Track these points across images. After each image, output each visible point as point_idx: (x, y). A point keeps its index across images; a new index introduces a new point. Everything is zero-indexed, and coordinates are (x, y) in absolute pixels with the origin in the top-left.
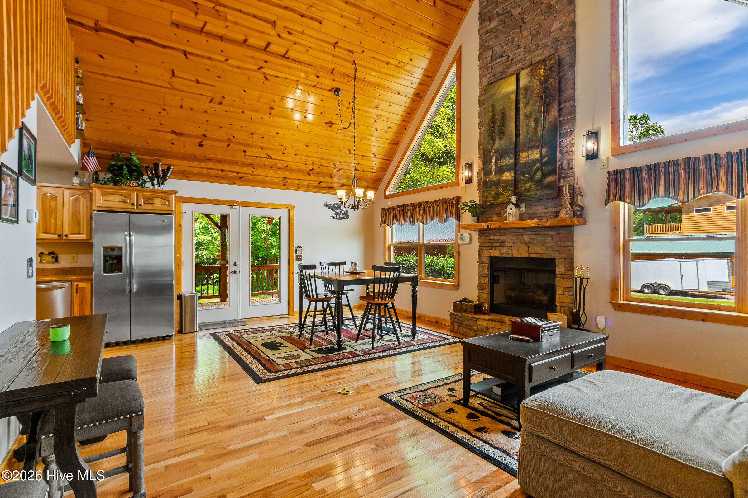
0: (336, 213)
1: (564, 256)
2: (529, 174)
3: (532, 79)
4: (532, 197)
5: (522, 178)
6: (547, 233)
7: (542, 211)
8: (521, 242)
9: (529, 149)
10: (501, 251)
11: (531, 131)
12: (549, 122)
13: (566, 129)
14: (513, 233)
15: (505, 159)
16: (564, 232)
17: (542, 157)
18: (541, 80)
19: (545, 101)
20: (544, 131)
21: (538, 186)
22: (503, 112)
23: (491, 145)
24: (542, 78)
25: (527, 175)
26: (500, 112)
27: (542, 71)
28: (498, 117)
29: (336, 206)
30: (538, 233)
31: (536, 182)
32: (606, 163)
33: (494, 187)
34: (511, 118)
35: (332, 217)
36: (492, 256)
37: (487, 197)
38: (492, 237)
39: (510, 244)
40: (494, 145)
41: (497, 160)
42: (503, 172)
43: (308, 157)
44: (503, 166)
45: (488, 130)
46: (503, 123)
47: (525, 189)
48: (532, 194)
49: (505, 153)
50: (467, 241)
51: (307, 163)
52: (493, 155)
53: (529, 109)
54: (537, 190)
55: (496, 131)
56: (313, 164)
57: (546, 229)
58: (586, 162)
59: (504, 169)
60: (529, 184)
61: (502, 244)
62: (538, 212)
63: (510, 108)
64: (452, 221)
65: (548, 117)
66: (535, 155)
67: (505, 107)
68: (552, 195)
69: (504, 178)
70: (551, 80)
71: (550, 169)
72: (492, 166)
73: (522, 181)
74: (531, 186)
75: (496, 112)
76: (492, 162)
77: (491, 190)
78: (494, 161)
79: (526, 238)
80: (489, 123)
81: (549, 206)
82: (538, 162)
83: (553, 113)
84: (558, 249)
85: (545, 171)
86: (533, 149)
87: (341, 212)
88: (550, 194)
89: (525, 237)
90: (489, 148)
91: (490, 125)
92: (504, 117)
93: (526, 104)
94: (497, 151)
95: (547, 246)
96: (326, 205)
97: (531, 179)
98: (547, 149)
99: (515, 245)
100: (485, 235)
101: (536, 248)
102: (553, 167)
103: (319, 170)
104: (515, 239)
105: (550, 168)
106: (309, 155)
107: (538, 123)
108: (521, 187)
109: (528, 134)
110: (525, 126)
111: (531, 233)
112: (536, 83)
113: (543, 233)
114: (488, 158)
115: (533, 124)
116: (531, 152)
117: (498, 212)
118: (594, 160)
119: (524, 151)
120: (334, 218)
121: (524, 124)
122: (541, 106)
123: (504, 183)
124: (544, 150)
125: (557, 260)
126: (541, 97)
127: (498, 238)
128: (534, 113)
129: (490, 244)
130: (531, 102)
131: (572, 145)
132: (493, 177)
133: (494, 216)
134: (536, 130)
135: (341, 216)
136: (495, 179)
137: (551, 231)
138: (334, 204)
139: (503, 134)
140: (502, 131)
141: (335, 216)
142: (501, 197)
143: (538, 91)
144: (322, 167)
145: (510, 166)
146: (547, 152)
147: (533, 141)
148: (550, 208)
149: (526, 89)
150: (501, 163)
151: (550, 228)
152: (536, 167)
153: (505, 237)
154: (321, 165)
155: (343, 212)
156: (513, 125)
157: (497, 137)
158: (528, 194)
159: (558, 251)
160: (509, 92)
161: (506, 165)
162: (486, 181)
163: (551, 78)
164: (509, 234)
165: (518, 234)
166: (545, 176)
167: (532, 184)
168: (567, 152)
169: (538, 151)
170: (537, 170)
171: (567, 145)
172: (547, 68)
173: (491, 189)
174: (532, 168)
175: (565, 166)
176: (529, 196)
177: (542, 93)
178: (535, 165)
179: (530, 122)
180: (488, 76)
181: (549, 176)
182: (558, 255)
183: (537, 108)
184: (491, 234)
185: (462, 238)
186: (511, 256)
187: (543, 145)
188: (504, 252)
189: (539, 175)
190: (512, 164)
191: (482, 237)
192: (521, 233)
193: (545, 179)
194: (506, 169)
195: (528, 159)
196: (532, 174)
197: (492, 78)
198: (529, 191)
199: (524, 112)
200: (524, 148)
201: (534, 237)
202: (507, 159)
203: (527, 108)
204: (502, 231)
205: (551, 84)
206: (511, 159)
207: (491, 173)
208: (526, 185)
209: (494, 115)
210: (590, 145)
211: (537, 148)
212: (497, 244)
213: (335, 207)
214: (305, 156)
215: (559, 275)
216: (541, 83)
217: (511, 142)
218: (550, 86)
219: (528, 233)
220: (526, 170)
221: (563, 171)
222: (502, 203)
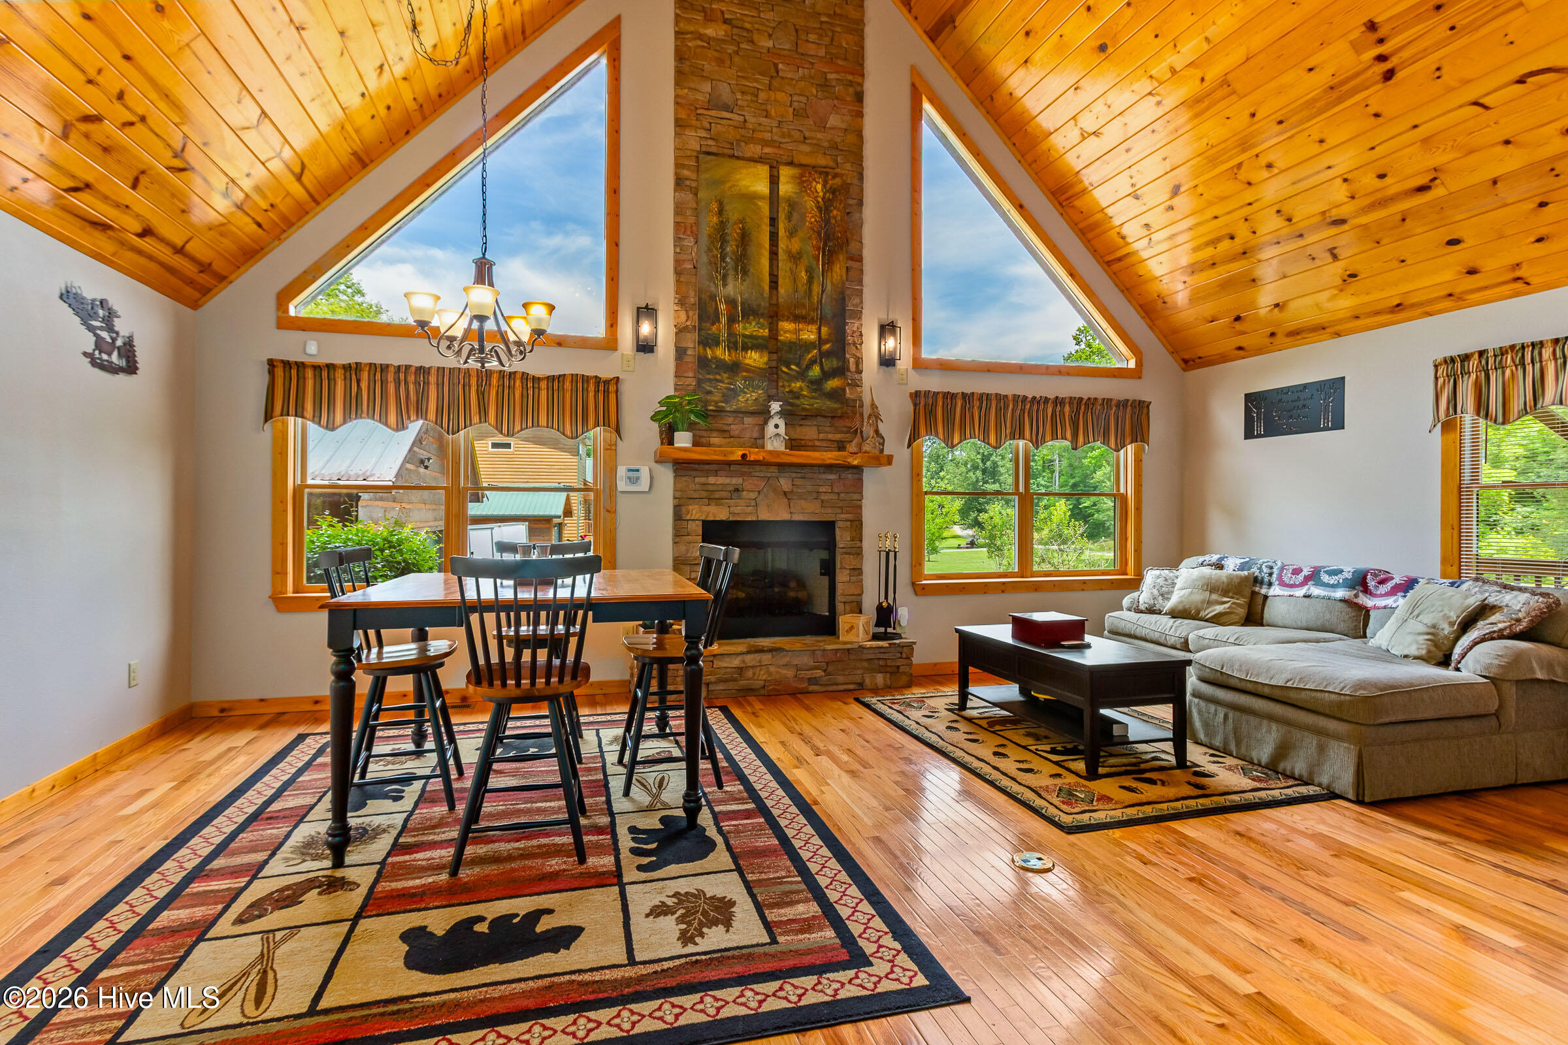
0: (99, 343)
1: (850, 516)
2: (798, 365)
3: (801, 191)
4: (804, 409)
5: (784, 369)
6: (824, 476)
7: (815, 437)
8: (775, 490)
9: (797, 318)
10: (732, 509)
11: (802, 289)
12: (832, 282)
13: (853, 305)
14: (757, 474)
15: (750, 323)
16: (850, 476)
17: (821, 341)
18: (818, 202)
19: (825, 244)
20: (824, 296)
21: (815, 391)
22: (743, 229)
23: (717, 286)
24: (820, 200)
25: (793, 367)
26: (736, 224)
27: (819, 187)
28: (733, 233)
29: (101, 312)
30: (807, 476)
31: (812, 382)
32: (905, 376)
33: (725, 375)
34: (760, 246)
35: (85, 354)
36: (711, 518)
37: (710, 392)
38: (712, 480)
39: (753, 495)
40: (725, 285)
41: (732, 320)
42: (745, 348)
43: (127, 58)
44: (744, 336)
45: (709, 250)
46: (744, 249)
47: (791, 392)
48: (805, 403)
49: (750, 312)
50: (644, 485)
51: (100, 79)
52: (723, 307)
53: (795, 245)
54: (813, 398)
55: (728, 260)
56: (121, 96)
57: (822, 470)
58: (879, 369)
59: (746, 343)
60: (798, 384)
61: (735, 495)
62: (807, 438)
63: (759, 226)
64: (596, 434)
65: (829, 274)
66: (809, 334)
67: (748, 220)
68: (840, 412)
69: (747, 361)
70: (835, 212)
71: (835, 366)
72: (719, 329)
73: (784, 375)
74: (801, 389)
75: (728, 220)
76: (718, 320)
77: (717, 381)
78: (724, 320)
79: (785, 483)
80: (710, 236)
81: (827, 429)
82: (815, 348)
83: (838, 270)
84: (841, 504)
85: (826, 368)
86: (805, 322)
87: (114, 340)
88: (836, 409)
89: (782, 481)
90: (713, 289)
91: (712, 242)
92: (745, 238)
93: (792, 233)
94: (731, 303)
95: (822, 501)
96: (68, 296)
97: (802, 375)
98: (830, 328)
99: (762, 496)
100: (693, 473)
101: (803, 503)
102: (840, 364)
103: (121, 137)
104: (763, 484)
105: (835, 363)
106: (132, 50)
107: (813, 277)
108: (783, 386)
109: (796, 291)
110: (789, 273)
111: (794, 475)
112: (810, 204)
113: (816, 476)
114: (711, 310)
115: (803, 275)
116: (801, 326)
117: (725, 428)
118: (890, 368)
119: (787, 320)
120: (94, 363)
121: (788, 269)
122: (818, 249)
123: (747, 370)
124: (824, 330)
125: (839, 524)
126: (819, 234)
127: (727, 481)
128: (805, 255)
129: (704, 494)
130: (801, 234)
131: (861, 335)
132: (722, 353)
133: (714, 434)
134: (810, 290)
135: (115, 357)
136: (727, 358)
137: (831, 473)
138: (94, 300)
139: (745, 272)
140: (743, 264)
141: (97, 352)
142: (740, 398)
143: (813, 220)
144: (139, 126)
145: (760, 341)
146: (829, 334)
147: (804, 306)
148: (827, 432)
149: (792, 205)
150: (739, 328)
151: (830, 467)
152: (810, 356)
153: (740, 481)
154: (143, 119)
155: (119, 343)
156: (765, 262)
157: (731, 272)
158: (797, 402)
159: (841, 508)
160: (755, 192)
161: (751, 337)
162: (706, 357)
163: (835, 208)
164: (749, 475)
165: (769, 475)
166: (826, 375)
167: (803, 385)
168: (854, 344)
169: (814, 328)
170: (813, 362)
171: (854, 332)
172: (828, 187)
173: (718, 377)
174: (801, 357)
175: (852, 367)
176: (798, 406)
177: (821, 226)
178: (809, 353)
179: (798, 269)
180: (703, 134)
181: (834, 378)
182: (843, 516)
183: (810, 249)
184: (708, 474)
185: (629, 478)
186: (754, 519)
187: (822, 320)
188: (738, 510)
189: (816, 371)
190: (763, 337)
191: (686, 478)
192: (774, 475)
193: (826, 381)
194: (753, 344)
195: (794, 336)
196: (804, 366)
197: (711, 142)
198: (798, 398)
199: (787, 247)
200: (786, 313)
201: (798, 482)
202: (753, 324)
203: (793, 240)
204: (733, 468)
205: (835, 218)
206: (762, 327)
207: (717, 344)
208: (793, 385)
209: (722, 225)
210: (890, 343)
211: (812, 322)
212: (724, 494)
213: (94, 316)
214: (118, 45)
215: (844, 550)
216: (819, 209)
217: (762, 294)
218: (833, 221)
219: (787, 475)
220: (791, 356)
221: (849, 374)
222: (743, 410)
